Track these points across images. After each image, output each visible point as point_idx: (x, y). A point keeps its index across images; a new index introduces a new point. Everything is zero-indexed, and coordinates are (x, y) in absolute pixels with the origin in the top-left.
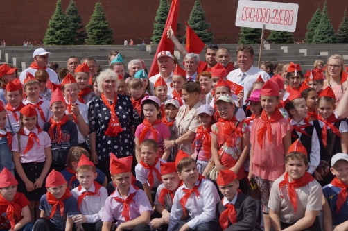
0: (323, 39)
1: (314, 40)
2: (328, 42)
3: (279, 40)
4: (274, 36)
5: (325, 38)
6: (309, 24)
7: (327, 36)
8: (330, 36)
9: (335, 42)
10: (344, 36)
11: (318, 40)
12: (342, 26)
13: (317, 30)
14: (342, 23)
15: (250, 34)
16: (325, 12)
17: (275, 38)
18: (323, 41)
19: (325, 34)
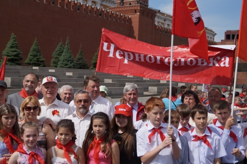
0: (66, 65)
1: (59, 66)
2: (70, 67)
3: (35, 64)
4: (30, 61)
5: (68, 64)
6: (54, 53)
7: (69, 63)
8: (71, 63)
9: (75, 68)
10: (80, 64)
11: (63, 65)
12: (78, 56)
13: (62, 58)
14: (78, 54)
15: (12, 57)
16: (67, 45)
17: (31, 62)
18: (67, 67)
19: (68, 61)
